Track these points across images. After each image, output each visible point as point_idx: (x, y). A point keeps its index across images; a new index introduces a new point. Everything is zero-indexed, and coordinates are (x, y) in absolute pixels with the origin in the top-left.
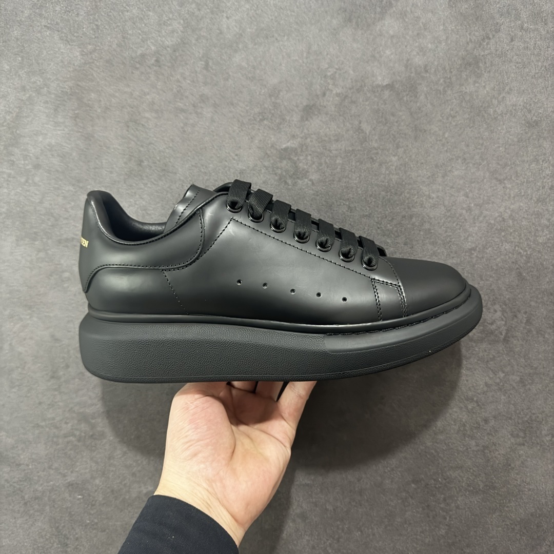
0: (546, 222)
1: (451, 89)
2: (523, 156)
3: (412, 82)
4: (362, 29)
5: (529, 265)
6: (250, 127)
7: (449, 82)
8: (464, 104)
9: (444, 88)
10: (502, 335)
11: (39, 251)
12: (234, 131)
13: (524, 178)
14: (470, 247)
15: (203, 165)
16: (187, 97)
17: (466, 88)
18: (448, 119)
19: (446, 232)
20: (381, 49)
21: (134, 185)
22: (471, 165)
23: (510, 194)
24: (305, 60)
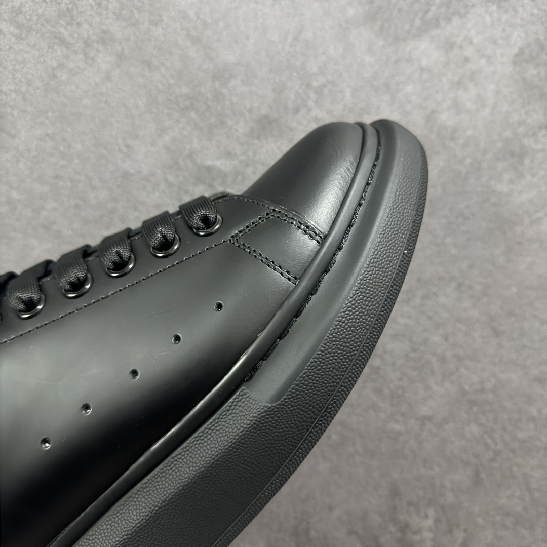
16: (79, 24)
19: (400, 379)
24: (287, 48)
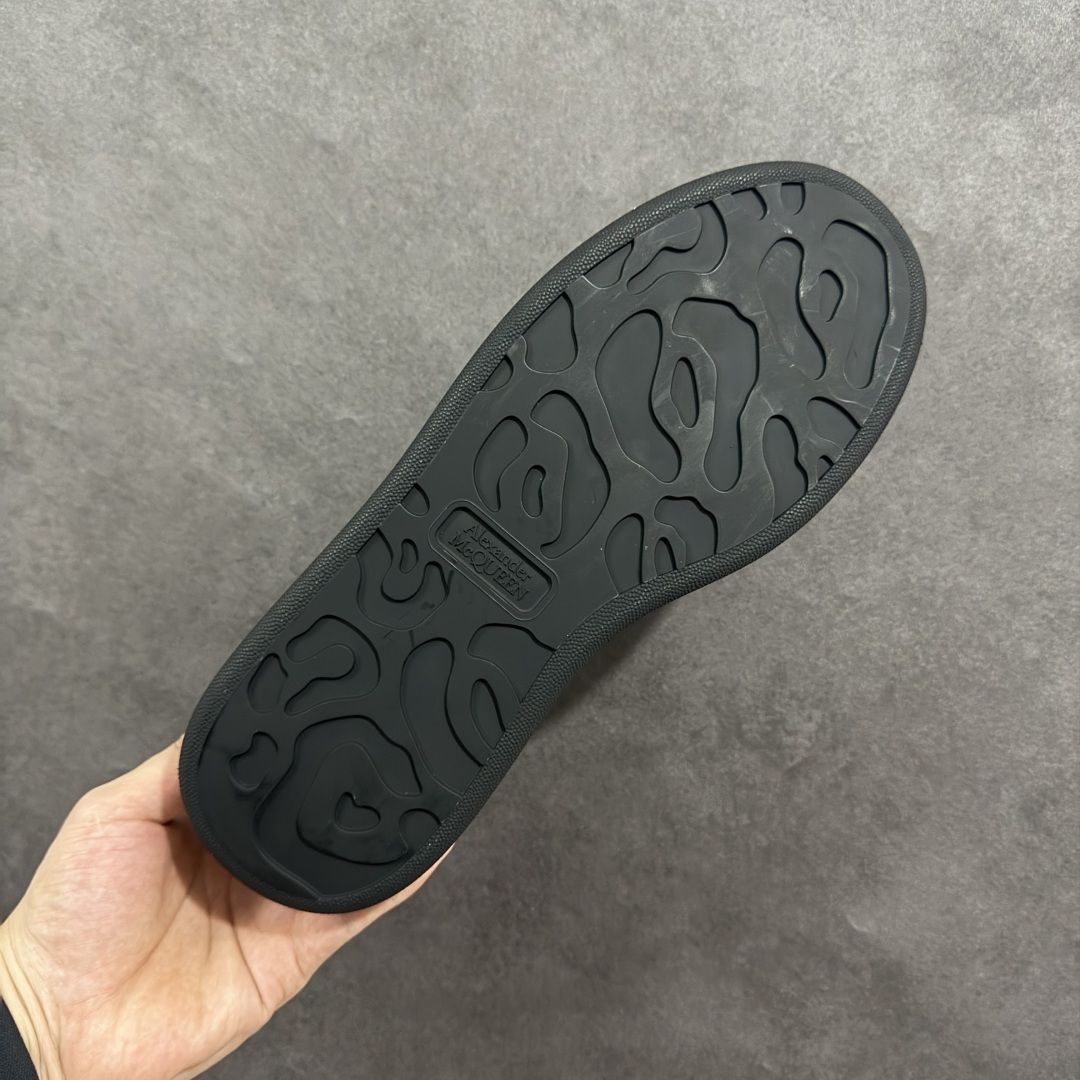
0: (992, 642)
1: (1018, 321)
2: (1041, 511)
3: (968, 261)
4: (957, 106)
5: (916, 686)
6: (653, 126)
7: (1024, 306)
8: (1019, 359)
9: (1009, 310)
10: (792, 758)
11: (131, 66)
12: (620, 112)
13: (1014, 548)
14: (848, 594)
15: (523, 129)
17: (1042, 337)
18: (975, 364)
20: (962, 164)
21: (380, 74)
22: (952, 465)
23: (973, 557)
